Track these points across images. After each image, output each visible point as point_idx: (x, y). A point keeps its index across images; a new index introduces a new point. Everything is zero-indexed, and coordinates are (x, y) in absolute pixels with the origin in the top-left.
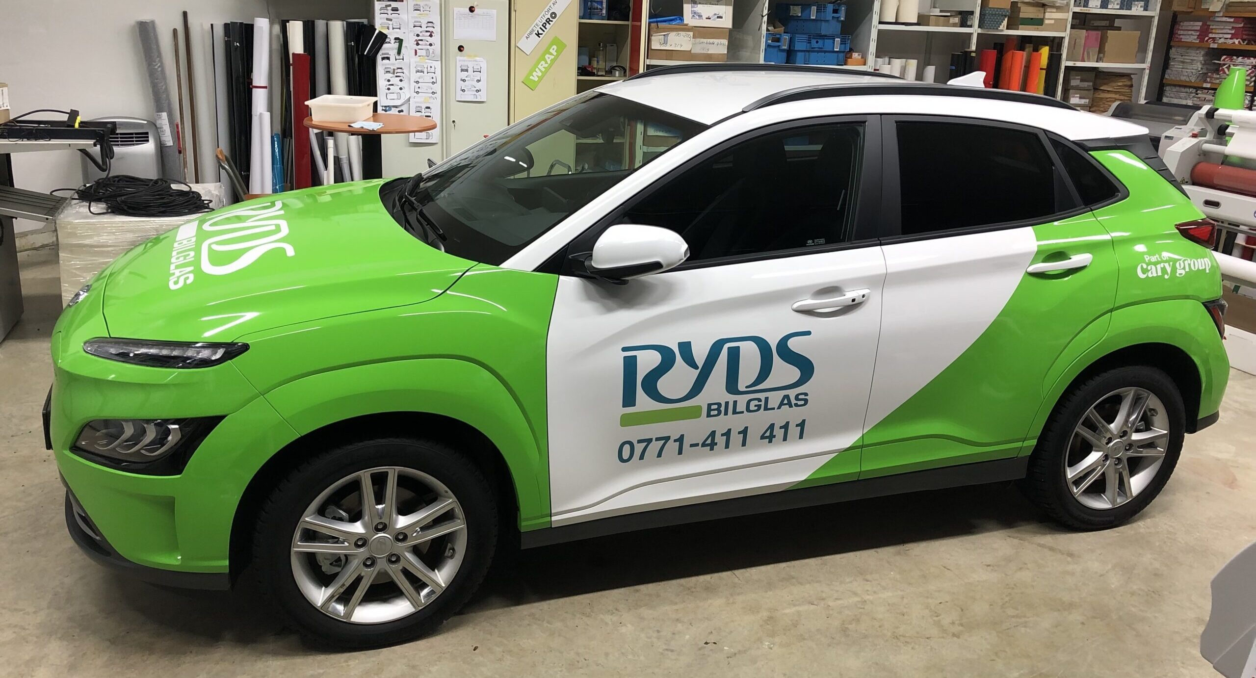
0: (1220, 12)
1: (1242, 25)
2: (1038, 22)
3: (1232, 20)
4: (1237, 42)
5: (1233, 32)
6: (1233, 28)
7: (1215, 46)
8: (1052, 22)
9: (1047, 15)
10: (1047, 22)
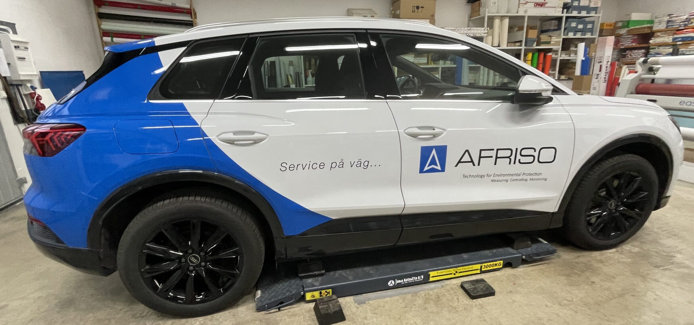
0: (625, 33)
1: (636, 37)
2: (548, 43)
3: (631, 36)
4: (634, 44)
5: (632, 41)
6: (632, 39)
7: (623, 47)
8: (554, 42)
9: (552, 40)
10: (552, 42)
